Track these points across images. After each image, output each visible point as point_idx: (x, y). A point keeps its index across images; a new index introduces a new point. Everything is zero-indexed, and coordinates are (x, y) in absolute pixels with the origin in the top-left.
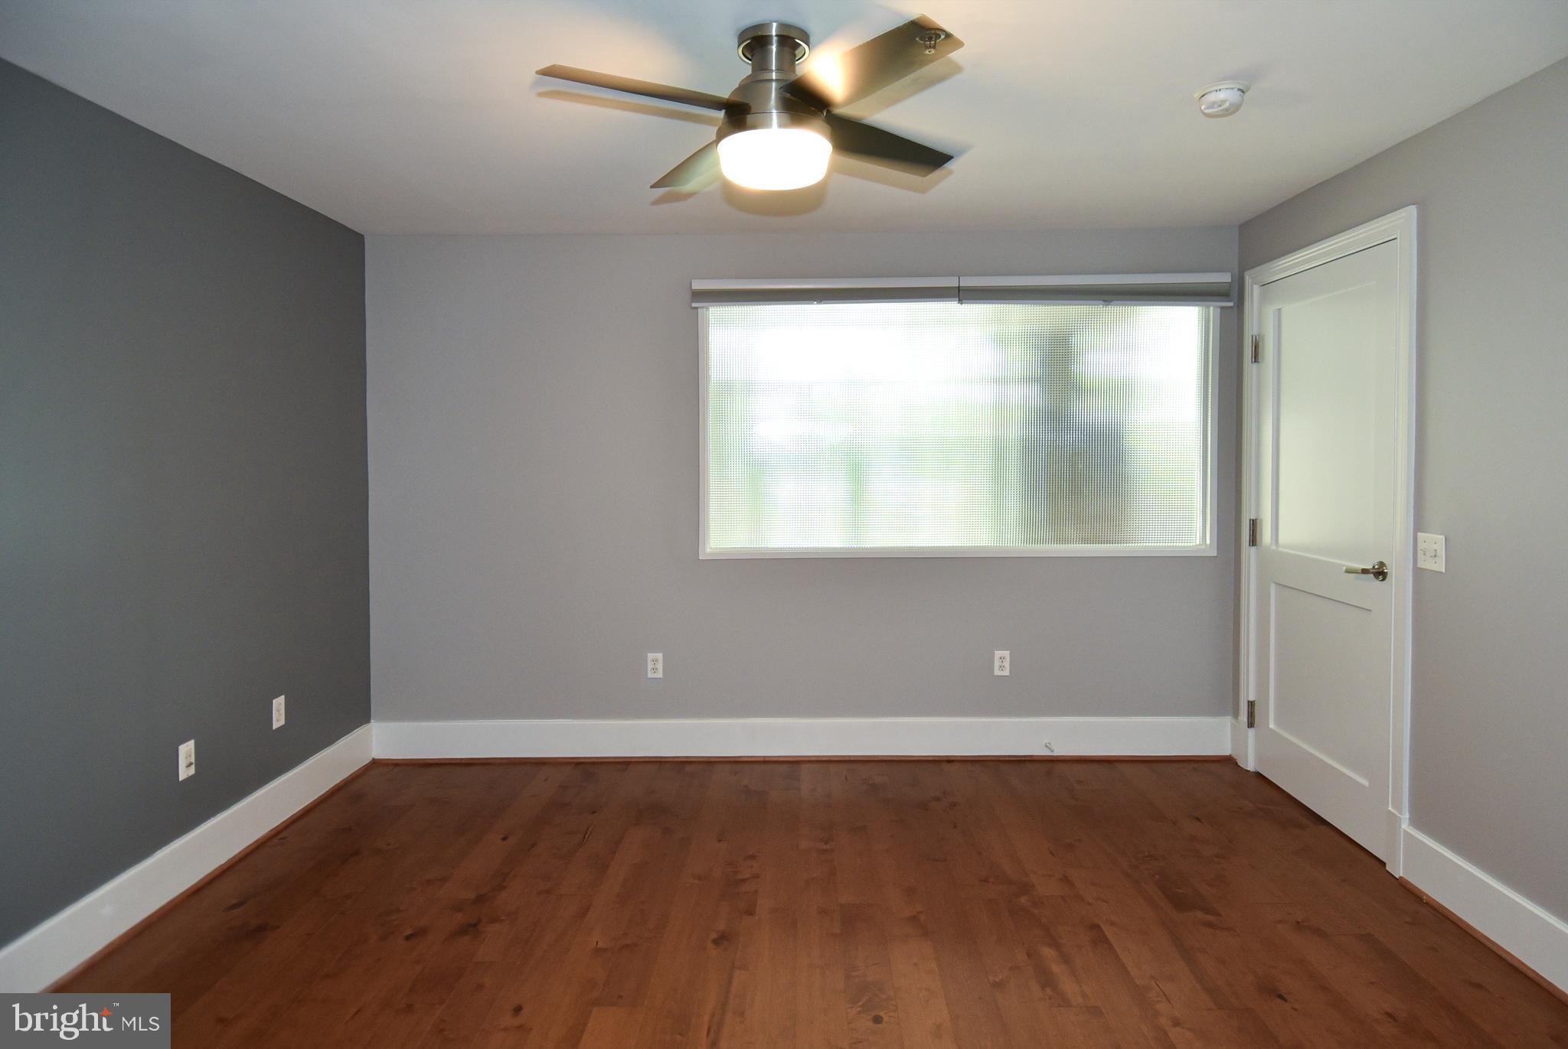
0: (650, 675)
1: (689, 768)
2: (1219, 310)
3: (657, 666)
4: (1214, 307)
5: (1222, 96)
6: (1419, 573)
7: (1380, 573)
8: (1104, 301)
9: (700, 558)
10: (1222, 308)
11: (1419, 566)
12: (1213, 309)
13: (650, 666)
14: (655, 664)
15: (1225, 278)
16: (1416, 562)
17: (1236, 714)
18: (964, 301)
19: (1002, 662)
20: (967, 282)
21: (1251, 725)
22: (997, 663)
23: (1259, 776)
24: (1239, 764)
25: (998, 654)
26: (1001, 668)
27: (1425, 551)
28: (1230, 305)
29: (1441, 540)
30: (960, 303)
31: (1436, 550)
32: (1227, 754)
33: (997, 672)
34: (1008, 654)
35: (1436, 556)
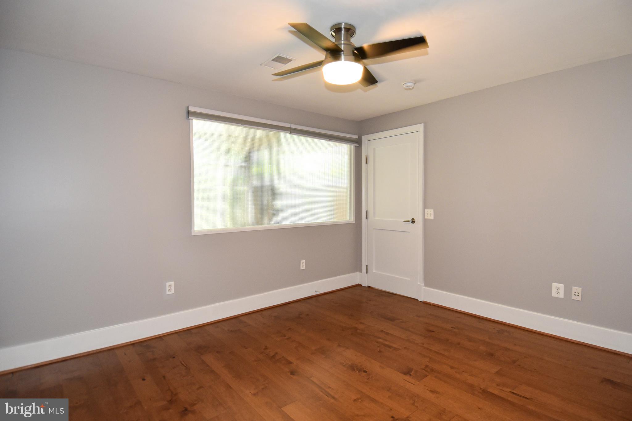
0: (168, 293)
1: (193, 331)
3: (171, 288)
5: (409, 84)
6: (425, 220)
7: (413, 221)
8: (330, 139)
9: (192, 235)
10: (355, 146)
11: (426, 218)
12: (353, 146)
13: (168, 289)
14: (170, 288)
15: (356, 137)
16: (424, 217)
17: (361, 271)
18: (292, 133)
19: (303, 264)
20: (293, 126)
21: (367, 272)
22: (301, 265)
23: (369, 287)
24: (362, 285)
25: (302, 261)
26: (303, 267)
27: (427, 214)
28: (358, 145)
29: (432, 211)
30: (290, 134)
31: (431, 214)
32: (358, 283)
33: (301, 268)
34: (304, 261)
35: (431, 215)
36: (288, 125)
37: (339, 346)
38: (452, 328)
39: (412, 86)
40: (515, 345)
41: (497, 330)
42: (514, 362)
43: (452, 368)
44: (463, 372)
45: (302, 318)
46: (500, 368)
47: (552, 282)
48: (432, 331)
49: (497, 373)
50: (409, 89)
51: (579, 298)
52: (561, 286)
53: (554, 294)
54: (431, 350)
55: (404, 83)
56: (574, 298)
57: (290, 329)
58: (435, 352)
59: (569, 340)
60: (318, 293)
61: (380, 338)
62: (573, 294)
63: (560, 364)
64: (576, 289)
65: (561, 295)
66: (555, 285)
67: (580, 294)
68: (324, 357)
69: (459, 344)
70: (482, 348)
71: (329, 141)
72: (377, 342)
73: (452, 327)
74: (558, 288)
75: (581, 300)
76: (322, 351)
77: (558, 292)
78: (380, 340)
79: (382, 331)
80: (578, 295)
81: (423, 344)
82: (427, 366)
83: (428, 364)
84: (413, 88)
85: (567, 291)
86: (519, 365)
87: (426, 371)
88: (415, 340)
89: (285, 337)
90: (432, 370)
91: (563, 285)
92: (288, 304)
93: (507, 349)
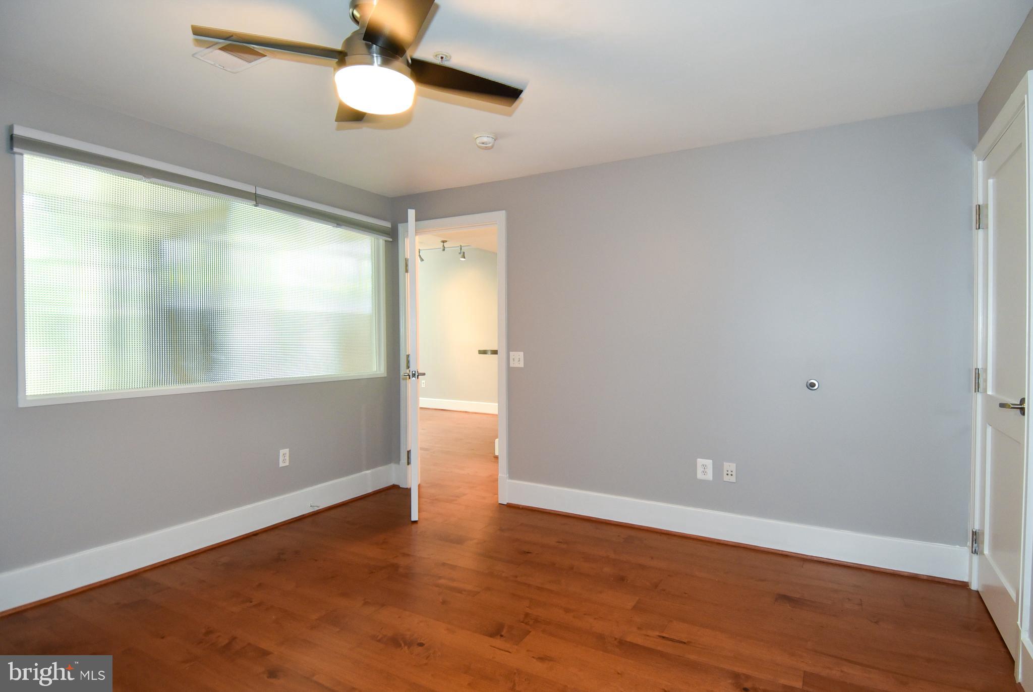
2: (384, 242)
4: (383, 240)
5: (485, 139)
6: (510, 370)
8: (337, 224)
9: (19, 407)
10: (386, 241)
11: (511, 365)
12: (381, 241)
15: (388, 225)
16: (509, 364)
18: (259, 205)
19: (284, 457)
20: (261, 192)
21: (409, 463)
22: (281, 459)
25: (282, 452)
26: (284, 461)
27: (514, 359)
28: (391, 240)
29: (522, 354)
30: (256, 206)
31: (519, 359)
32: (392, 484)
33: (281, 465)
34: (287, 451)
35: (519, 361)
36: (250, 189)
37: (366, 603)
38: (558, 544)
39: (490, 143)
40: (652, 558)
41: (624, 538)
42: (656, 586)
43: (567, 610)
44: (585, 614)
45: (285, 560)
46: (637, 598)
47: (697, 458)
48: (528, 552)
49: (635, 608)
50: (486, 147)
51: (733, 479)
52: (709, 463)
53: (700, 476)
54: (529, 586)
55: (477, 136)
56: (726, 478)
57: (260, 585)
58: (539, 588)
59: (722, 542)
60: (316, 509)
61: (440, 578)
62: (725, 472)
63: (717, 580)
64: (729, 466)
65: (709, 476)
66: (700, 461)
67: (734, 473)
68: (338, 630)
69: (572, 568)
70: (607, 570)
71: (336, 227)
72: (437, 586)
73: (557, 542)
74: (704, 466)
75: (735, 482)
76: (334, 619)
77: (704, 473)
78: (442, 581)
79: (444, 564)
80: (732, 475)
81: (516, 577)
82: (527, 615)
83: (528, 610)
84: (492, 147)
85: (718, 470)
86: (664, 590)
87: (527, 624)
88: (503, 572)
89: (251, 602)
90: (536, 621)
91: (711, 461)
92: (255, 537)
93: (642, 567)
